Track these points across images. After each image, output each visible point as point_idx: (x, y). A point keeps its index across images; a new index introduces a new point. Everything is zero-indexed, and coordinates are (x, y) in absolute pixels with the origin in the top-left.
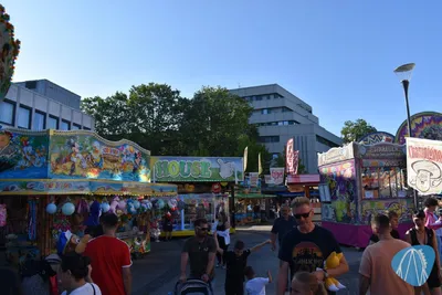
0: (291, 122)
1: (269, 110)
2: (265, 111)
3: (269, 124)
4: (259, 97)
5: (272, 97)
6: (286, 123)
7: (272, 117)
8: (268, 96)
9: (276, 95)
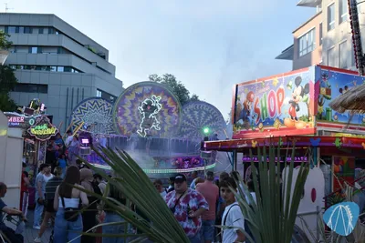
0: (68, 68)
1: (41, 48)
2: (35, 50)
3: (39, 67)
4: (28, 29)
5: (46, 31)
6: (61, 69)
7: (42, 59)
8: (41, 28)
9: (52, 29)
